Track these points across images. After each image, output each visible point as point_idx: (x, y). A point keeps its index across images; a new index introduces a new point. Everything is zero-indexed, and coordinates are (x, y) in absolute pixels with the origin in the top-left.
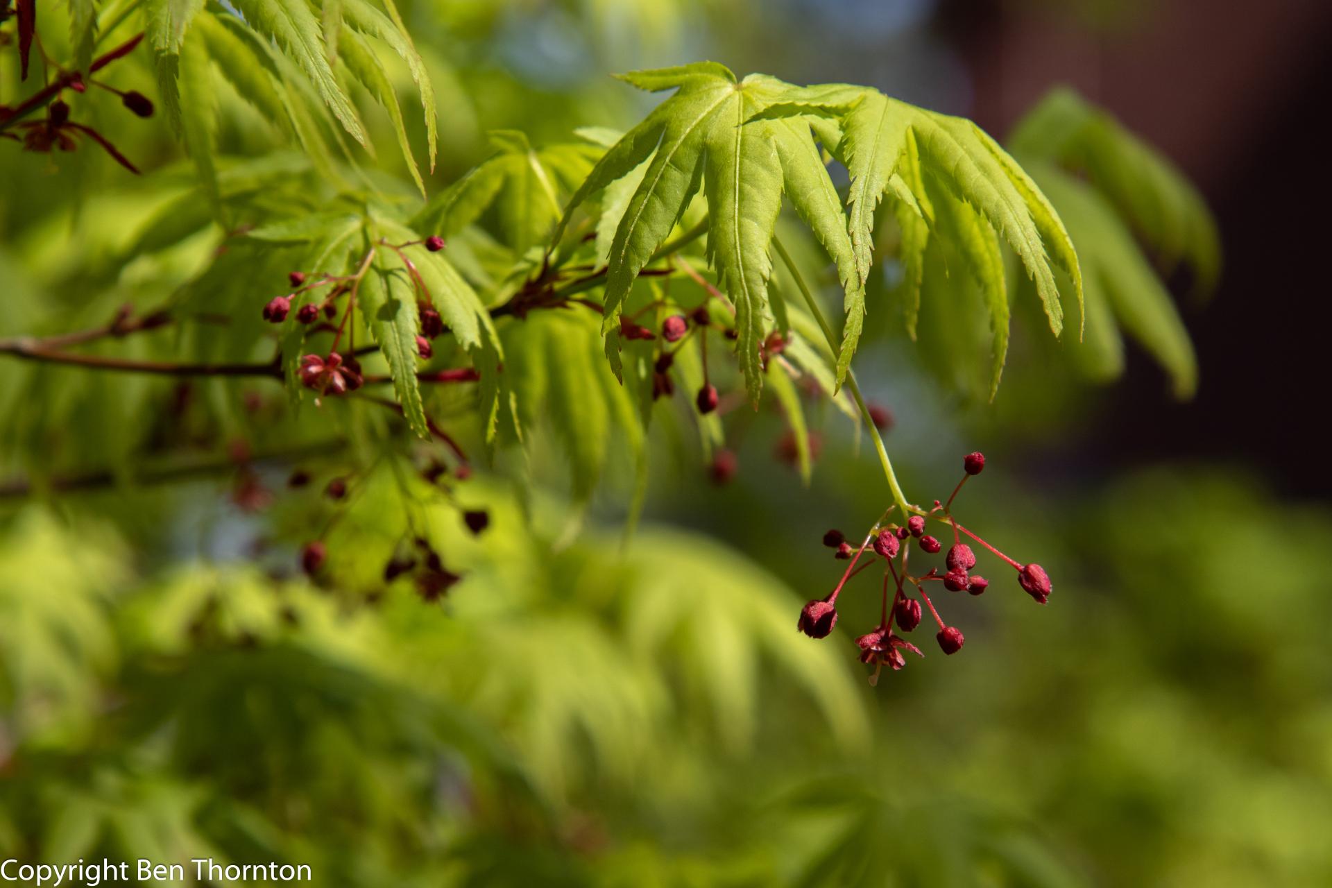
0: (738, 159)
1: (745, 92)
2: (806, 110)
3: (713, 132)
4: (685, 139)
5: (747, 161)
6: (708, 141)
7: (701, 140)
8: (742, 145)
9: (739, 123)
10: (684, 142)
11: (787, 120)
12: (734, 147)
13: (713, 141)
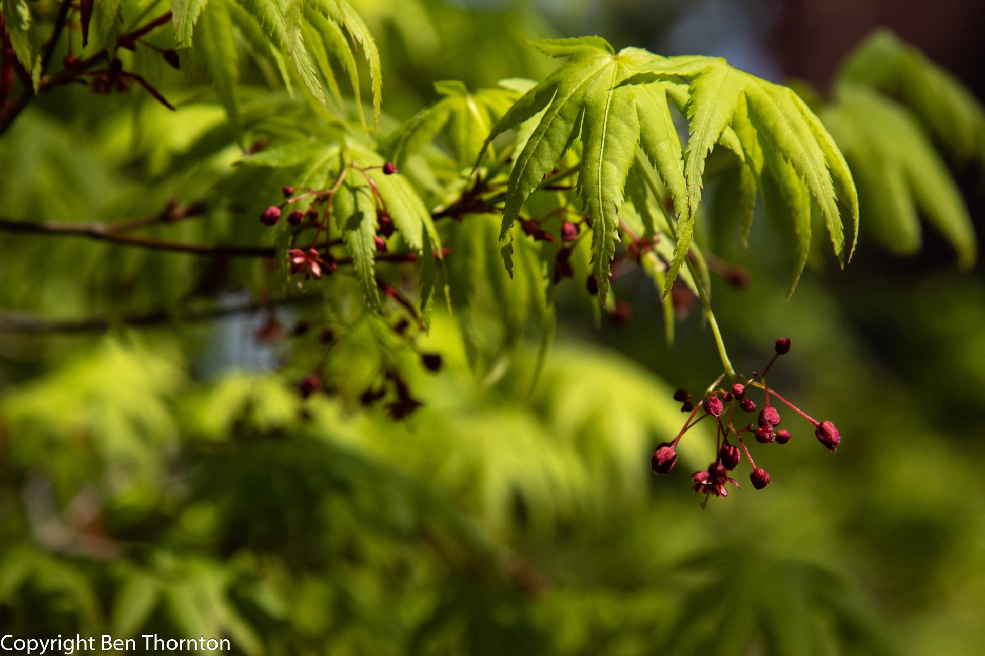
0: (607, 115)
1: (620, 62)
2: (663, 78)
3: (591, 93)
4: (571, 97)
5: (613, 118)
6: (587, 100)
7: (582, 99)
8: (611, 105)
9: (611, 87)
10: (570, 100)
11: (648, 85)
12: (605, 107)
13: (591, 100)
